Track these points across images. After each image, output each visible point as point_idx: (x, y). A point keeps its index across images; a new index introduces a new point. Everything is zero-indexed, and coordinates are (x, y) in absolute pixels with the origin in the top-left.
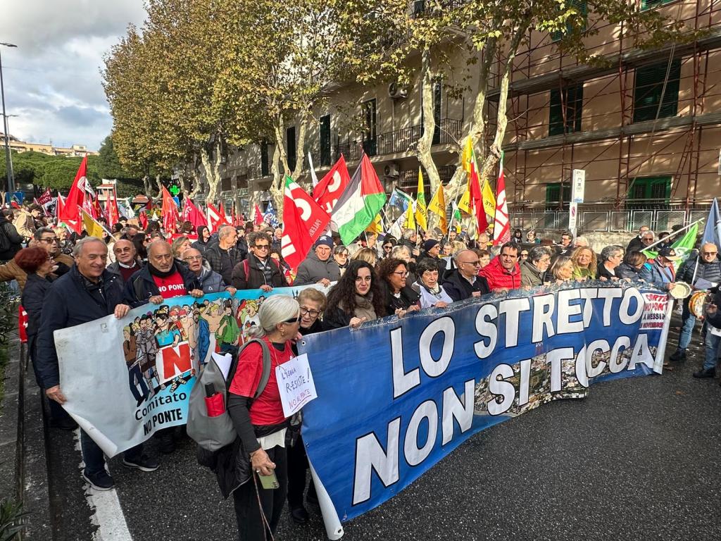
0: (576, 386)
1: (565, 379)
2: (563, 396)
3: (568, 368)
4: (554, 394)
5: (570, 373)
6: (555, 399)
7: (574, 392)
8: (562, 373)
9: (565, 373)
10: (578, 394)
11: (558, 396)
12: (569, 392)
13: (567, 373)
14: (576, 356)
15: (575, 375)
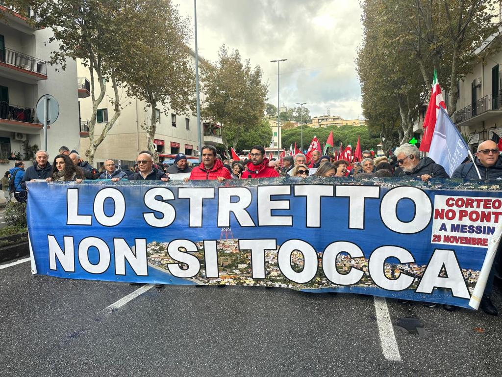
0: (279, 276)
1: (268, 268)
2: (267, 284)
3: (272, 258)
4: (257, 280)
5: (273, 263)
6: (258, 285)
7: (277, 281)
8: (265, 262)
9: (268, 262)
10: (280, 283)
11: (262, 283)
12: (272, 281)
13: (270, 262)
14: (278, 247)
15: (277, 265)
